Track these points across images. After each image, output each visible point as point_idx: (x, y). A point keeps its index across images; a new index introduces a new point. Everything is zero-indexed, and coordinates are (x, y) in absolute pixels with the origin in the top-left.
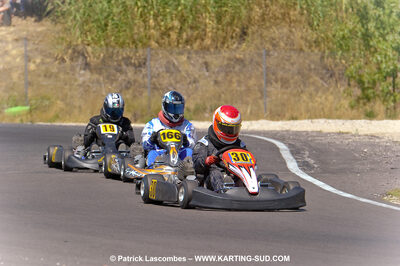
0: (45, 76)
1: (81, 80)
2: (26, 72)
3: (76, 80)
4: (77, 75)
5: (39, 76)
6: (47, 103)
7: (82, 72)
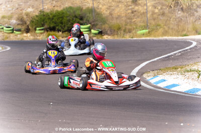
0: (162, 15)
1: (178, 16)
2: (153, 13)
3: (176, 16)
4: (176, 14)
5: (159, 15)
6: (158, 27)
7: (179, 12)
